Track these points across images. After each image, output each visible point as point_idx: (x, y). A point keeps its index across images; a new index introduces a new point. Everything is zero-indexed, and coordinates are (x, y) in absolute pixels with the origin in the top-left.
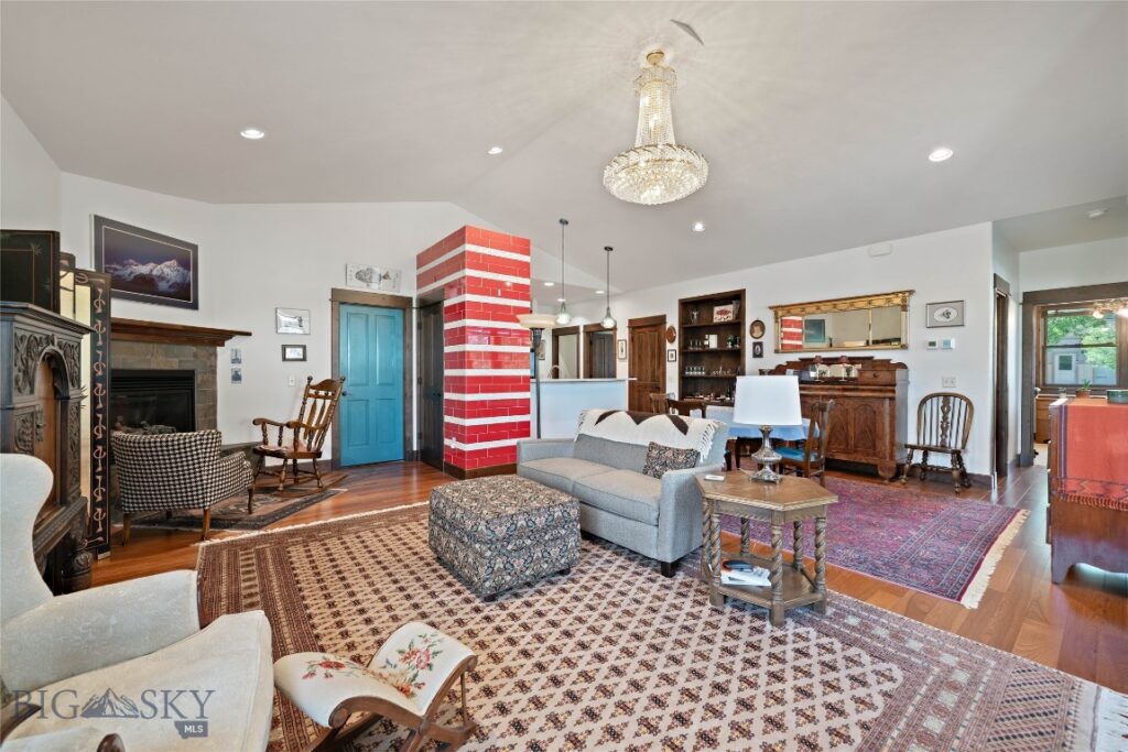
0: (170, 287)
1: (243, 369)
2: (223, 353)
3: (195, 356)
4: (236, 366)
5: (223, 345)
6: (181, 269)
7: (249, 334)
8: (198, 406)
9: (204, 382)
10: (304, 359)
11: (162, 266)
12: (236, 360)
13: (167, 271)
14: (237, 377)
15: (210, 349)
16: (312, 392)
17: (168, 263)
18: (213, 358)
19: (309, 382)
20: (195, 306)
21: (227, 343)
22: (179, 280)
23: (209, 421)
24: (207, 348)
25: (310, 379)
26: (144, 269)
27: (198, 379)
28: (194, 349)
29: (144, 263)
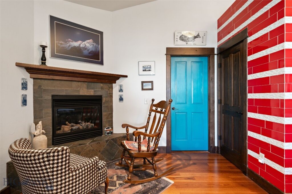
0: (89, 53)
1: (124, 95)
2: (116, 87)
3: (102, 88)
4: (121, 93)
5: (115, 83)
6: (95, 44)
7: (126, 76)
8: (104, 113)
9: (106, 102)
10: (152, 89)
11: (85, 42)
12: (121, 90)
13: (88, 45)
14: (121, 99)
15: (110, 85)
16: (154, 108)
17: (88, 41)
18: (111, 90)
19: (153, 102)
20: (102, 63)
21: (117, 81)
22: (94, 50)
23: (109, 121)
24: (108, 84)
25: (153, 100)
26: (76, 44)
27: (104, 100)
28: (102, 85)
29: (76, 41)
